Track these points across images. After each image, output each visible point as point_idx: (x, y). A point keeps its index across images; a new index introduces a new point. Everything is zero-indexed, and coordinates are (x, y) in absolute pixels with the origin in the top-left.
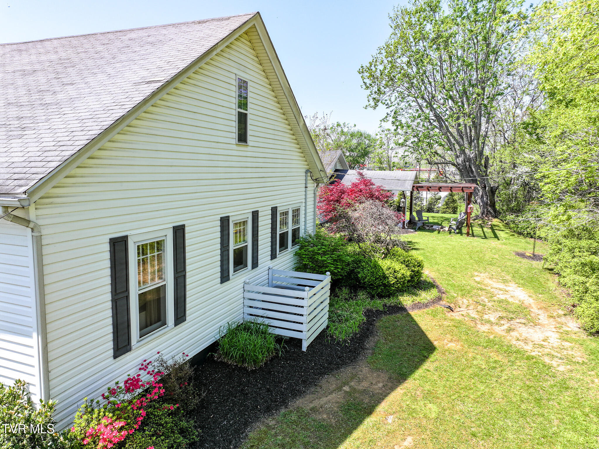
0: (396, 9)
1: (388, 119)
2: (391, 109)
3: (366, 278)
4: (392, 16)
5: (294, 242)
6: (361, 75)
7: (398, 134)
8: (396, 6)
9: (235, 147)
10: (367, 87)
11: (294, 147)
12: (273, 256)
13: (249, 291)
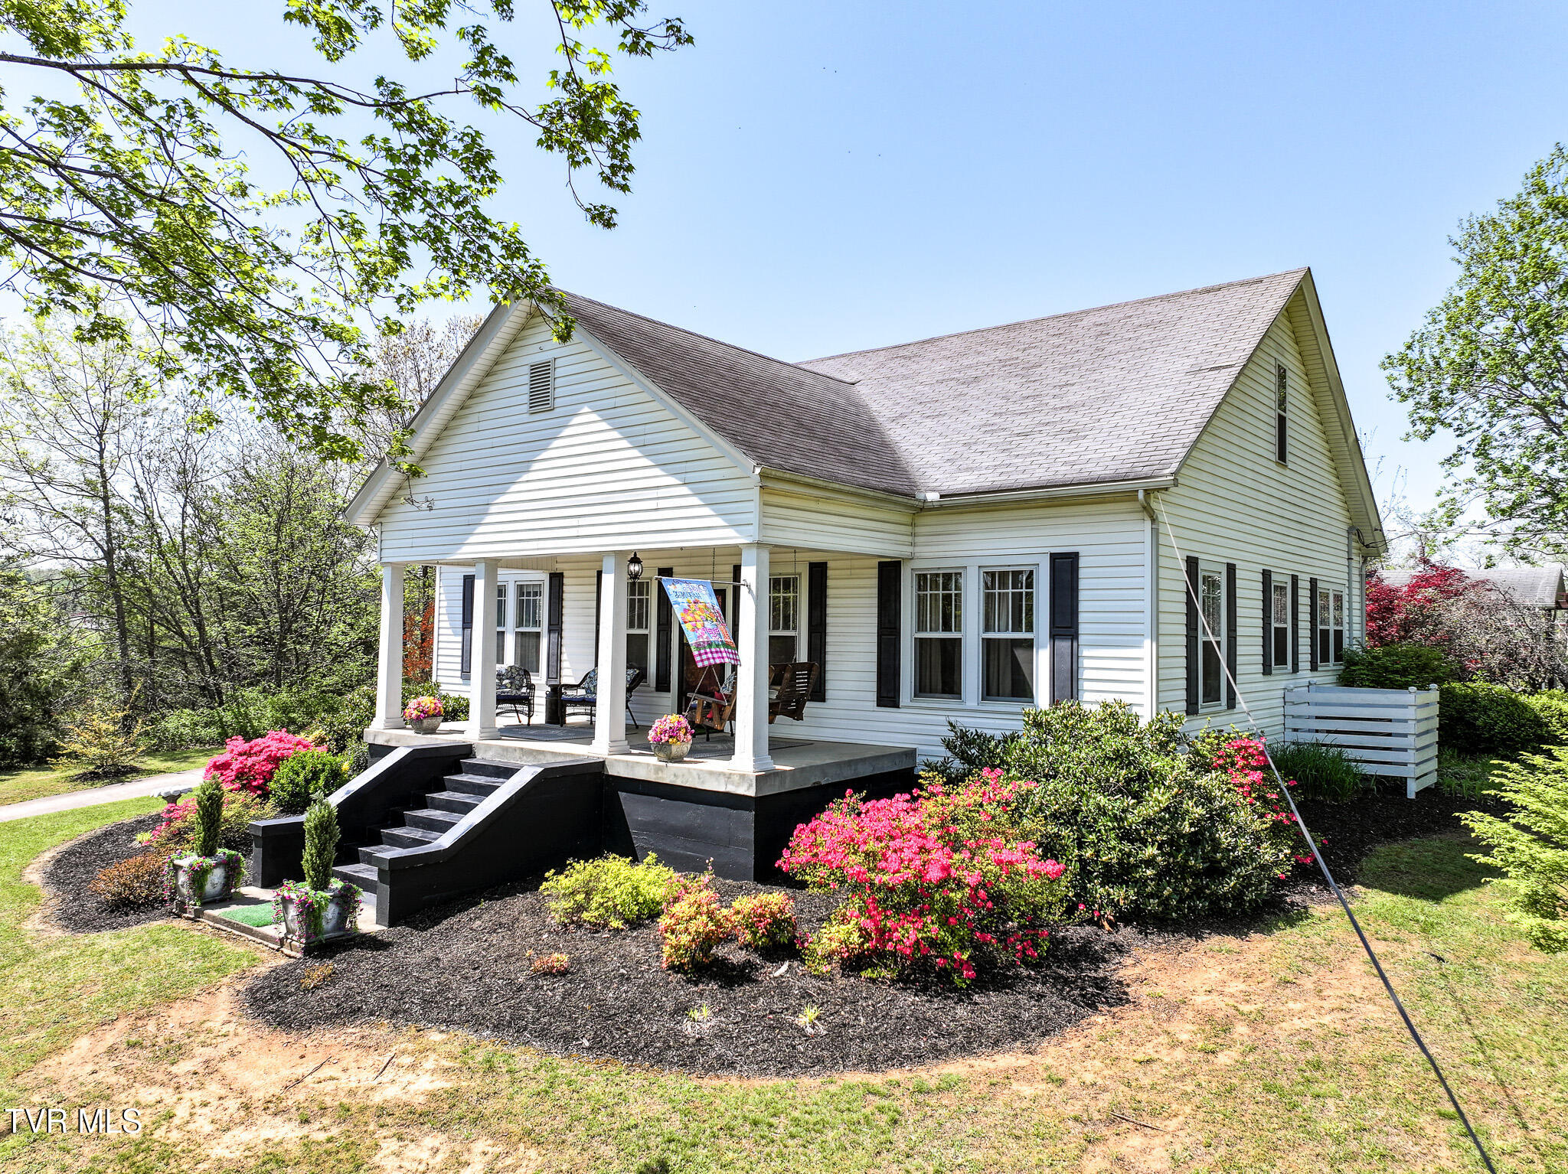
0: (1466, 225)
1: (1461, 459)
2: (1468, 437)
3: (1496, 723)
4: (1456, 238)
5: (1338, 658)
6: (1387, 373)
7: (1497, 488)
8: (1466, 218)
9: (1273, 466)
10: (1405, 398)
11: (1330, 479)
12: (1314, 668)
13: (1294, 704)
